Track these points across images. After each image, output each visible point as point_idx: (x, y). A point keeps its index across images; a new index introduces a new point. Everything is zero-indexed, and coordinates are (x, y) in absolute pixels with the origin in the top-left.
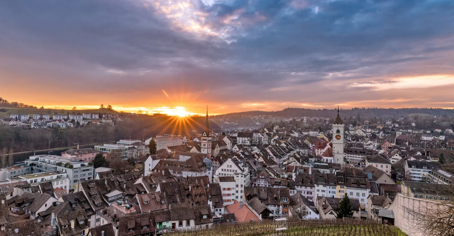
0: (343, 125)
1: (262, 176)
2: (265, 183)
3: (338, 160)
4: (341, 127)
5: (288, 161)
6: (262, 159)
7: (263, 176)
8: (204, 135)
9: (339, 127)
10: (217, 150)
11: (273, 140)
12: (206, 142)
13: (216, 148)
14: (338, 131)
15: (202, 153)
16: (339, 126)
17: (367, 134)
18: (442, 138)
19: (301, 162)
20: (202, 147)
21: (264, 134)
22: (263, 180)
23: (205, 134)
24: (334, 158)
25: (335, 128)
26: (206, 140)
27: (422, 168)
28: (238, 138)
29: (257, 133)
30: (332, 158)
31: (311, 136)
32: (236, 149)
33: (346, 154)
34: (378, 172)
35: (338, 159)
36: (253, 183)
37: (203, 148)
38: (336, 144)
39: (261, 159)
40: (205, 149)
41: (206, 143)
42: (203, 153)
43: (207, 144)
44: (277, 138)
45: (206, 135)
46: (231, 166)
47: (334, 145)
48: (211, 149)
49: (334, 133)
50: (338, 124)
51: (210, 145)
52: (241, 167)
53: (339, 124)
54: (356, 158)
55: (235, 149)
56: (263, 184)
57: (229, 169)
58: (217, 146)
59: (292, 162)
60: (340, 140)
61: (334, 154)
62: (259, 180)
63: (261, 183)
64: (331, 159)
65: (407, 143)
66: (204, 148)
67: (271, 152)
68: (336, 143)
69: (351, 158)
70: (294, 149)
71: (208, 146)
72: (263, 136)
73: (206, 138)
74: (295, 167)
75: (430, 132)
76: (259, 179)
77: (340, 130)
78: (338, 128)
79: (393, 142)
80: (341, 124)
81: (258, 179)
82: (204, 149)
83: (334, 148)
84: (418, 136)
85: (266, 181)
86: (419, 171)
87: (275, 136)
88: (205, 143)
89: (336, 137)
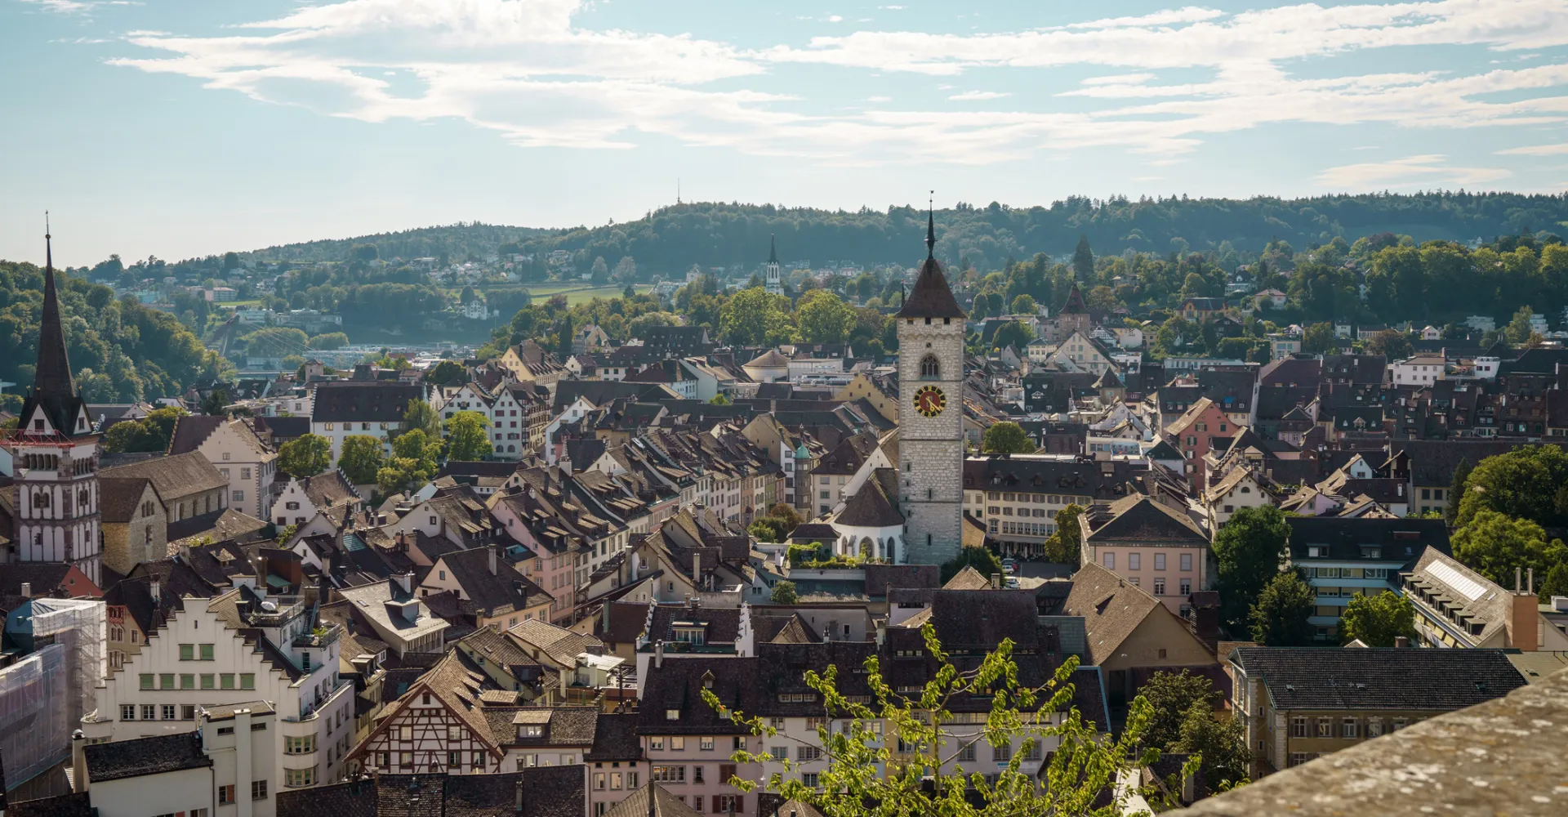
0: (954, 327)
1: (426, 701)
2: (449, 740)
3: (929, 543)
4: (944, 337)
5: (615, 575)
6: (449, 574)
7: (432, 699)
8: (31, 428)
9: (935, 337)
10: (148, 530)
11: (554, 426)
12: (52, 475)
13: (138, 511)
14: (930, 366)
15: (25, 556)
16: (936, 331)
17: (1121, 358)
18: (1487, 369)
19: (697, 574)
20: (25, 514)
21: (496, 390)
22: (435, 720)
23: (40, 424)
24: (906, 530)
25: (911, 343)
26: (50, 463)
27: (1357, 557)
28: (318, 430)
29: (455, 385)
30: (895, 531)
31: (795, 389)
32: (297, 506)
33: (985, 496)
34: (1129, 604)
35: (930, 537)
36: (373, 747)
37: (31, 522)
38: (919, 446)
39: (442, 575)
40: (48, 530)
41: (52, 484)
42: (37, 557)
43: (58, 490)
44: (581, 414)
45: (49, 430)
46: (208, 652)
47: (908, 452)
48: (94, 527)
49: (908, 378)
50: (928, 322)
51: (84, 498)
52: (285, 649)
53: (934, 321)
54: (1038, 520)
55: (288, 506)
56: (435, 746)
57: (197, 668)
58: (143, 500)
59: (642, 578)
60: (938, 417)
61: (908, 507)
62: (412, 725)
63: (426, 746)
64: (891, 541)
65: (1313, 409)
66: (41, 522)
67: (518, 523)
68: (917, 435)
69: (1009, 519)
70: (675, 487)
71: (67, 507)
72: (489, 403)
73: (54, 450)
74: (654, 613)
75: (1437, 337)
76: (409, 721)
77: (940, 355)
78: (929, 345)
79: (1242, 406)
80: (947, 322)
81: (400, 721)
82: (36, 530)
83: (909, 468)
84: (1374, 369)
85: (456, 725)
86: (1341, 574)
87: (571, 402)
88: (42, 483)
89: (920, 398)
